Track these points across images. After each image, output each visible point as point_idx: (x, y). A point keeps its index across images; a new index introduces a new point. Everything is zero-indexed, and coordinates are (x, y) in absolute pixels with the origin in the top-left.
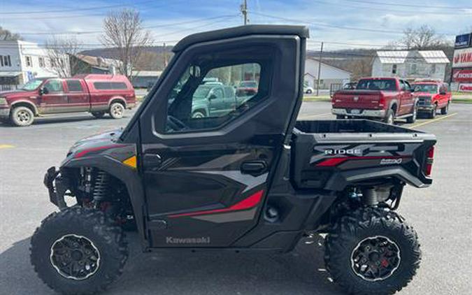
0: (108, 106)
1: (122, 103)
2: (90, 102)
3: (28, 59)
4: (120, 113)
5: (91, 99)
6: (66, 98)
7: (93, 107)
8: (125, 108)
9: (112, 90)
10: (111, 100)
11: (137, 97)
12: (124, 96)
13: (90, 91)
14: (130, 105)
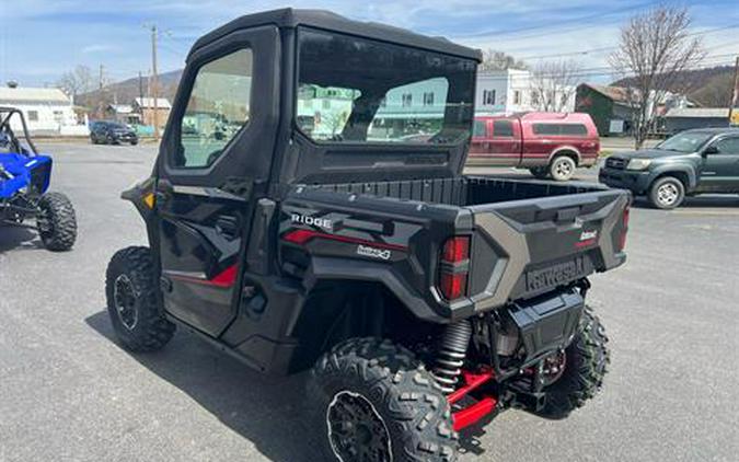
0: (549, 160)
1: (574, 156)
2: (522, 153)
3: (517, 93)
4: (567, 172)
5: (524, 148)
6: (487, 146)
7: (524, 160)
8: (577, 166)
9: (560, 136)
10: (555, 151)
11: (602, 149)
12: (578, 146)
13: (525, 137)
14: (587, 161)
